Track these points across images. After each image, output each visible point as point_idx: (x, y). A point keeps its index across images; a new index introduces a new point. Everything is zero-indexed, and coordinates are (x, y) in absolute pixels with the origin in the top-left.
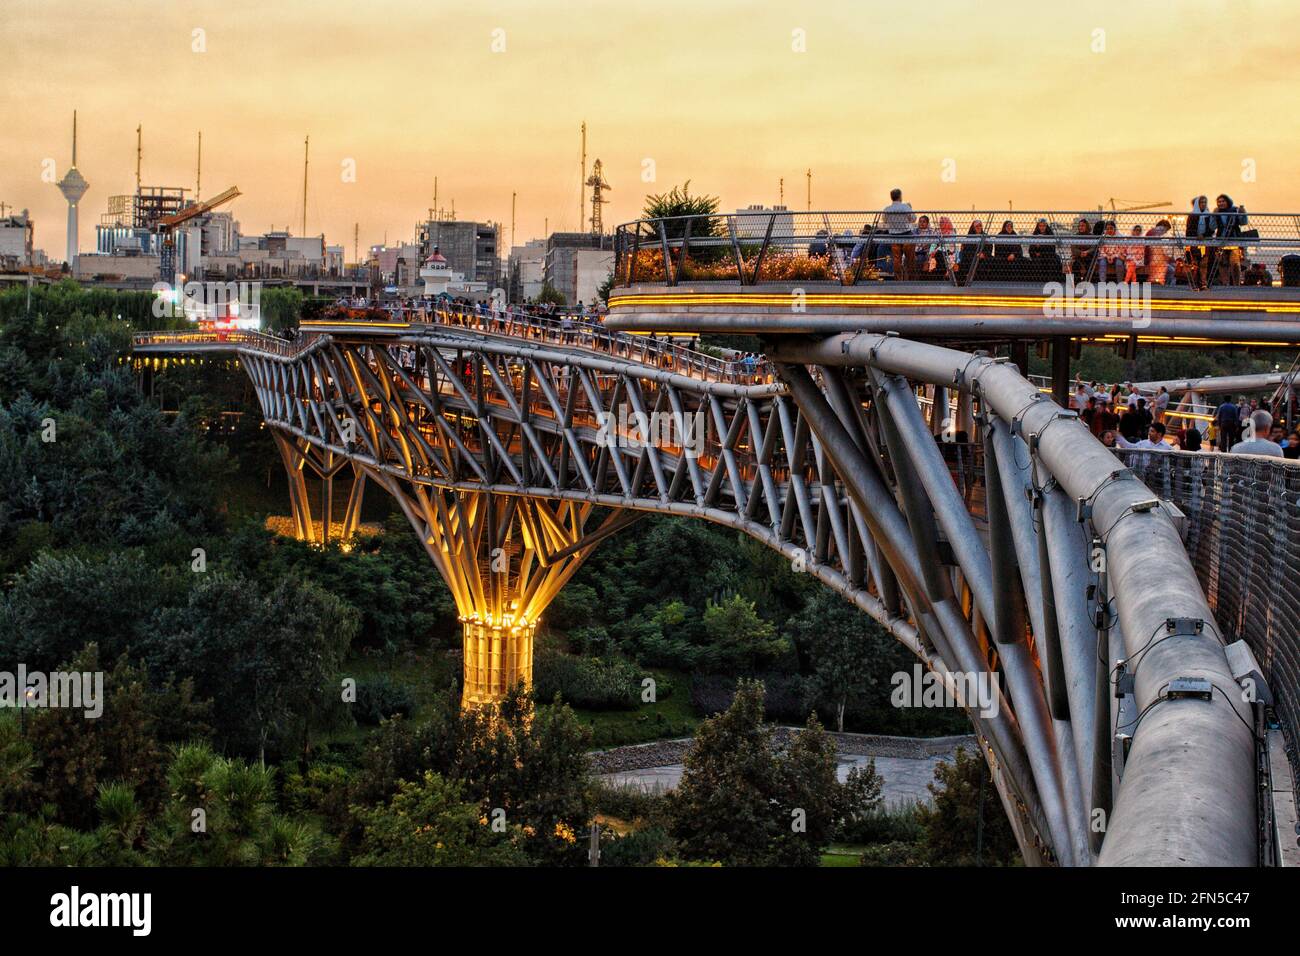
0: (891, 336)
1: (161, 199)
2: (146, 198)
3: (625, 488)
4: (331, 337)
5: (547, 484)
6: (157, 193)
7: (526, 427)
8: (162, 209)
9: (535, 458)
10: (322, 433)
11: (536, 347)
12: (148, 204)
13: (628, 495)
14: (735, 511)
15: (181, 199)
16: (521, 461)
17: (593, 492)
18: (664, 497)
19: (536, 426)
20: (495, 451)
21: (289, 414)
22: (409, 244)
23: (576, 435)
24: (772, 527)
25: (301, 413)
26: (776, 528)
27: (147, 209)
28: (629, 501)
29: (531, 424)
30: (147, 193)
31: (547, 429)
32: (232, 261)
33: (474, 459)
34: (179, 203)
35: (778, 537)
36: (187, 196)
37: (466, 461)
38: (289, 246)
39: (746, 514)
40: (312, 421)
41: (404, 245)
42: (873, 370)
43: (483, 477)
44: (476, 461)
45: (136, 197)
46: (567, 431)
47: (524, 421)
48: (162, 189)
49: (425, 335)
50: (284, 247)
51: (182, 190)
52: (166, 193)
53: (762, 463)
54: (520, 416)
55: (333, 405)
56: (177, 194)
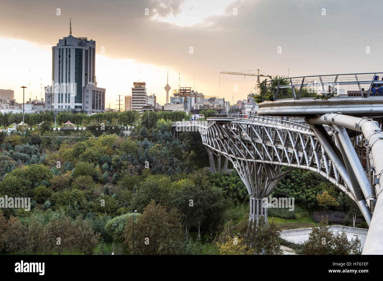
0: (339, 114)
1: (185, 90)
2: (182, 90)
3: (289, 161)
4: (215, 122)
5: (269, 160)
6: (184, 89)
7: (263, 145)
8: (185, 92)
9: (266, 153)
10: (215, 146)
11: (266, 123)
12: (182, 91)
13: (289, 163)
14: (317, 168)
15: (190, 90)
16: (262, 154)
17: (280, 162)
18: (299, 164)
19: (266, 145)
20: (256, 152)
21: (207, 142)
22: (245, 100)
23: (276, 147)
24: (327, 172)
25: (210, 142)
26: (327, 173)
27: (182, 92)
28: (290, 165)
29: (265, 144)
30: (182, 89)
31: (269, 145)
32: (201, 105)
33: (251, 153)
34: (190, 91)
35: (328, 176)
36: (191, 89)
37: (249, 154)
38: (216, 101)
39: (320, 169)
40: (212, 143)
41: (244, 100)
42: (334, 125)
43: (253, 158)
44: (252, 154)
45: (180, 90)
46: (274, 146)
47: (263, 143)
48: (186, 88)
49: (238, 121)
50: (214, 101)
51: (190, 88)
52: (187, 89)
53: (324, 155)
54: (262, 142)
55: (217, 139)
56: (189, 89)
